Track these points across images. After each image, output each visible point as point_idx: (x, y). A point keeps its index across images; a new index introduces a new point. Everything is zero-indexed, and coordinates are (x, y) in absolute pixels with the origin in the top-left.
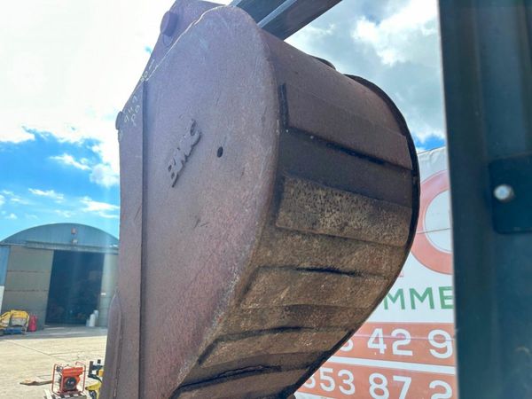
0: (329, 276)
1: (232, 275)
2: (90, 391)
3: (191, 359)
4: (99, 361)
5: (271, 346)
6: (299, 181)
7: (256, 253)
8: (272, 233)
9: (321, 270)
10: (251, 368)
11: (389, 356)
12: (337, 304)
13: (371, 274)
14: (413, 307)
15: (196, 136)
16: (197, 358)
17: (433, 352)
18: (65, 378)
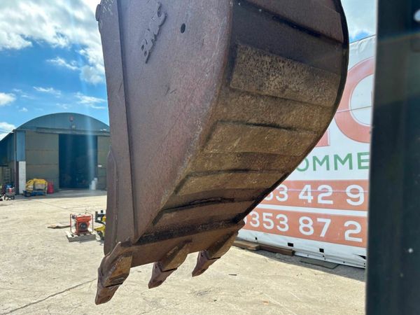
0: (270, 130)
1: (197, 127)
2: (98, 231)
3: (170, 189)
4: (102, 212)
5: (226, 183)
6: (250, 48)
7: (215, 109)
8: (226, 94)
9: (265, 125)
10: (213, 199)
11: (315, 204)
12: (276, 153)
13: (304, 129)
14: (336, 169)
15: (163, 17)
16: (174, 188)
17: (349, 201)
18: (79, 223)
